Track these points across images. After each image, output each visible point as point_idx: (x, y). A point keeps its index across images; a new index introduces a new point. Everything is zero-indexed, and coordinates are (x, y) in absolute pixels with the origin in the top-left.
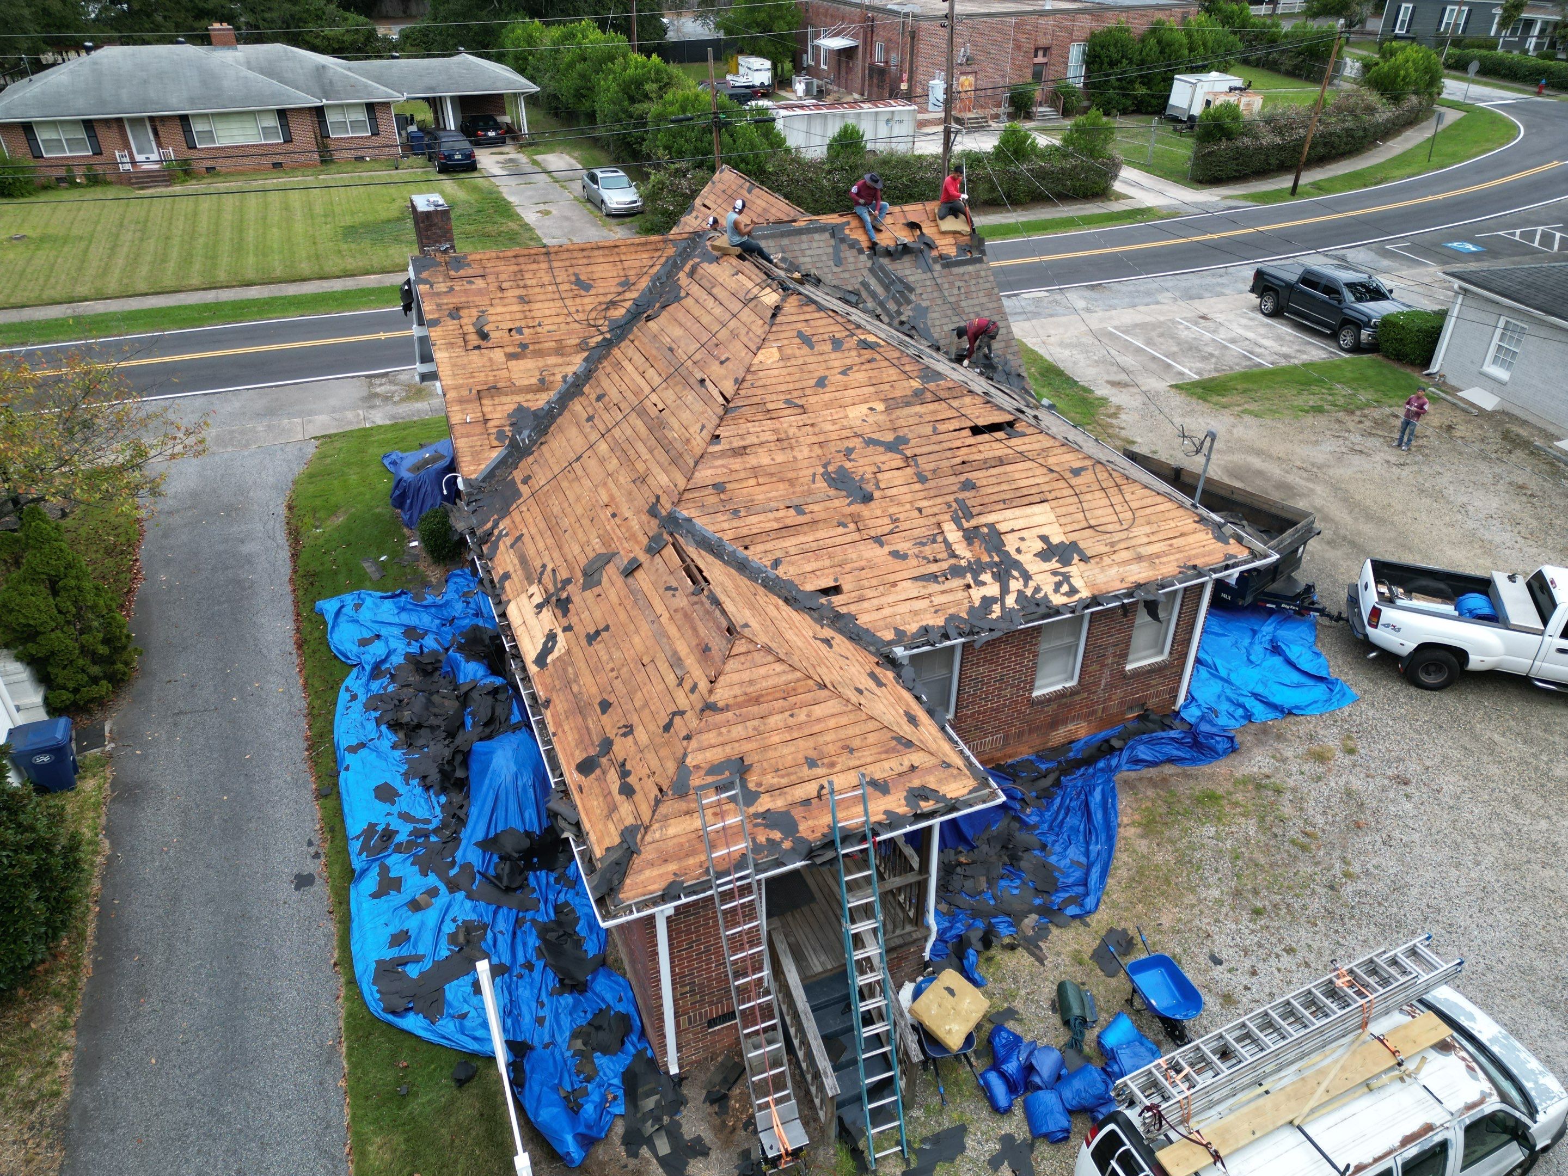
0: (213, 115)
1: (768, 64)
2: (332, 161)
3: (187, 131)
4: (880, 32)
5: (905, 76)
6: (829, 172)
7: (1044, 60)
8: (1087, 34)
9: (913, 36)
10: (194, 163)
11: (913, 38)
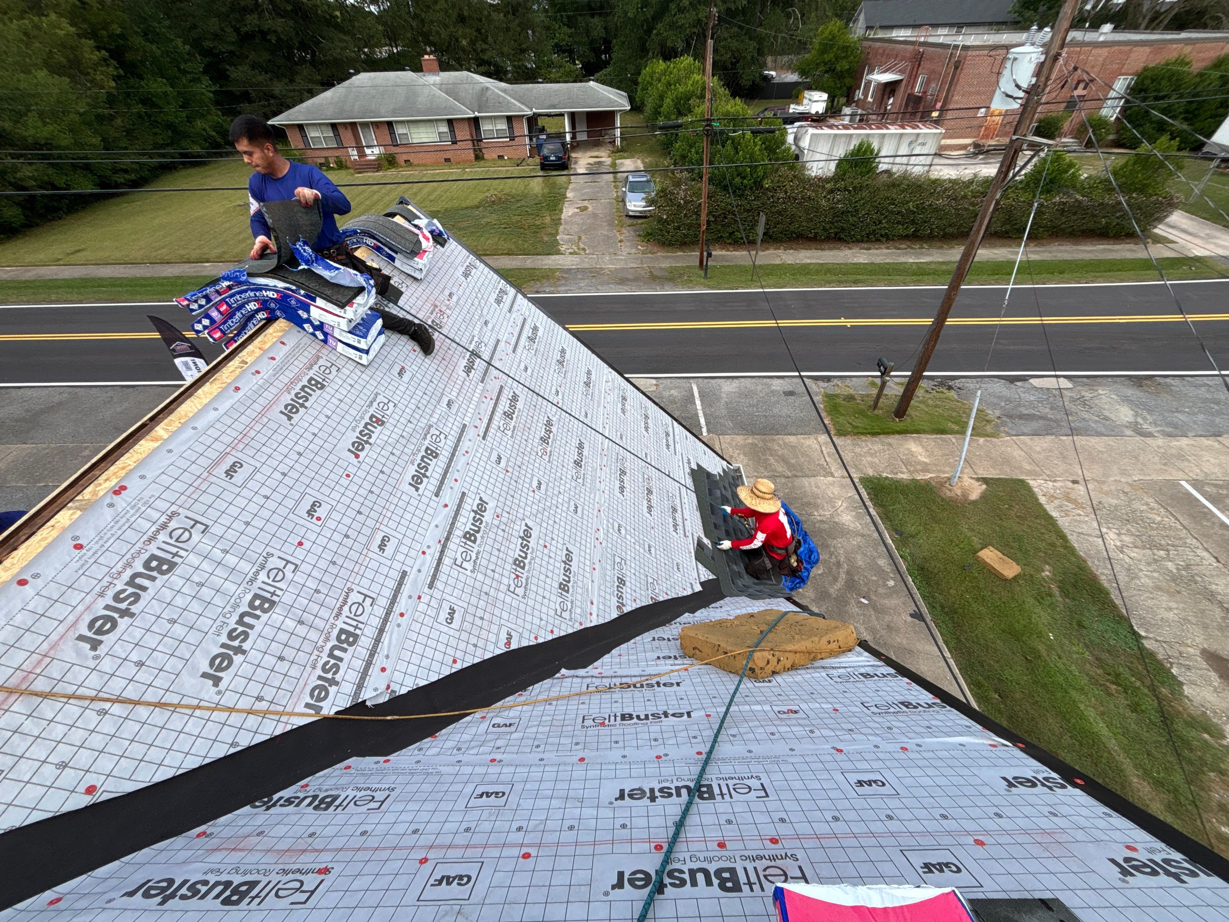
0: (408, 122)
1: (825, 96)
2: (483, 158)
3: (392, 133)
4: (925, 64)
5: (939, 105)
6: (832, 191)
7: (1084, 92)
8: (1139, 66)
9: (957, 66)
10: (397, 156)
11: (956, 68)
